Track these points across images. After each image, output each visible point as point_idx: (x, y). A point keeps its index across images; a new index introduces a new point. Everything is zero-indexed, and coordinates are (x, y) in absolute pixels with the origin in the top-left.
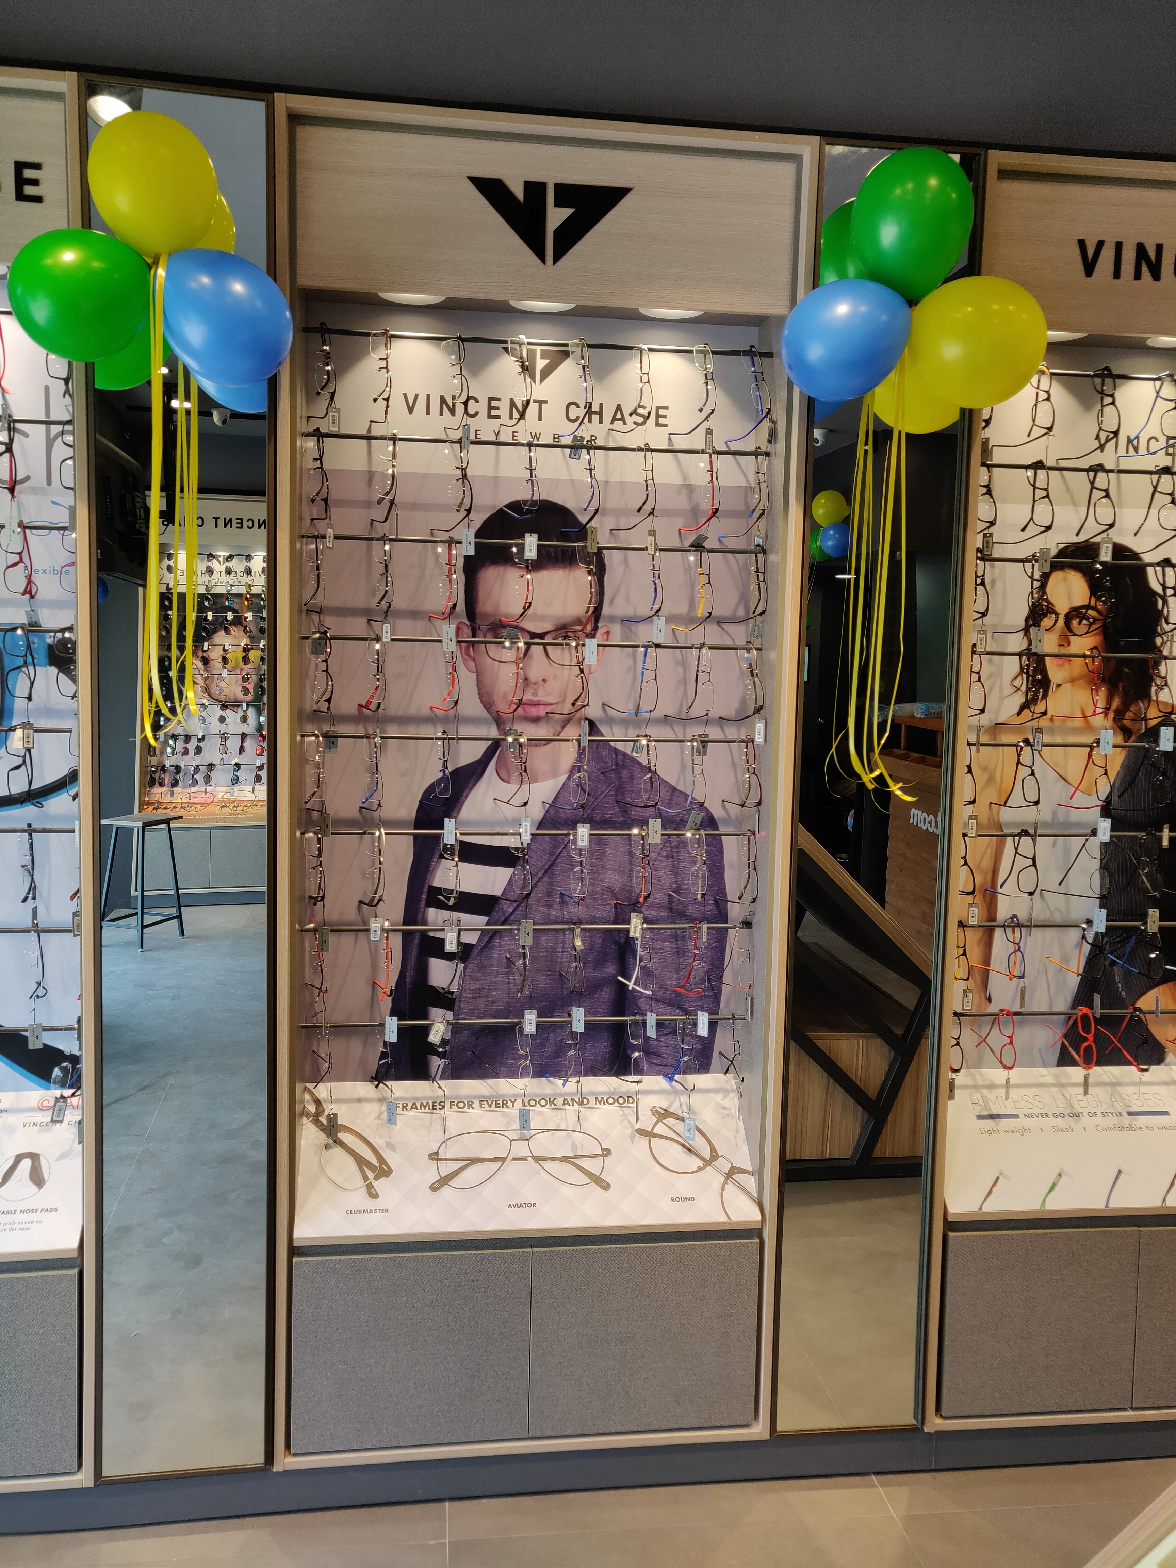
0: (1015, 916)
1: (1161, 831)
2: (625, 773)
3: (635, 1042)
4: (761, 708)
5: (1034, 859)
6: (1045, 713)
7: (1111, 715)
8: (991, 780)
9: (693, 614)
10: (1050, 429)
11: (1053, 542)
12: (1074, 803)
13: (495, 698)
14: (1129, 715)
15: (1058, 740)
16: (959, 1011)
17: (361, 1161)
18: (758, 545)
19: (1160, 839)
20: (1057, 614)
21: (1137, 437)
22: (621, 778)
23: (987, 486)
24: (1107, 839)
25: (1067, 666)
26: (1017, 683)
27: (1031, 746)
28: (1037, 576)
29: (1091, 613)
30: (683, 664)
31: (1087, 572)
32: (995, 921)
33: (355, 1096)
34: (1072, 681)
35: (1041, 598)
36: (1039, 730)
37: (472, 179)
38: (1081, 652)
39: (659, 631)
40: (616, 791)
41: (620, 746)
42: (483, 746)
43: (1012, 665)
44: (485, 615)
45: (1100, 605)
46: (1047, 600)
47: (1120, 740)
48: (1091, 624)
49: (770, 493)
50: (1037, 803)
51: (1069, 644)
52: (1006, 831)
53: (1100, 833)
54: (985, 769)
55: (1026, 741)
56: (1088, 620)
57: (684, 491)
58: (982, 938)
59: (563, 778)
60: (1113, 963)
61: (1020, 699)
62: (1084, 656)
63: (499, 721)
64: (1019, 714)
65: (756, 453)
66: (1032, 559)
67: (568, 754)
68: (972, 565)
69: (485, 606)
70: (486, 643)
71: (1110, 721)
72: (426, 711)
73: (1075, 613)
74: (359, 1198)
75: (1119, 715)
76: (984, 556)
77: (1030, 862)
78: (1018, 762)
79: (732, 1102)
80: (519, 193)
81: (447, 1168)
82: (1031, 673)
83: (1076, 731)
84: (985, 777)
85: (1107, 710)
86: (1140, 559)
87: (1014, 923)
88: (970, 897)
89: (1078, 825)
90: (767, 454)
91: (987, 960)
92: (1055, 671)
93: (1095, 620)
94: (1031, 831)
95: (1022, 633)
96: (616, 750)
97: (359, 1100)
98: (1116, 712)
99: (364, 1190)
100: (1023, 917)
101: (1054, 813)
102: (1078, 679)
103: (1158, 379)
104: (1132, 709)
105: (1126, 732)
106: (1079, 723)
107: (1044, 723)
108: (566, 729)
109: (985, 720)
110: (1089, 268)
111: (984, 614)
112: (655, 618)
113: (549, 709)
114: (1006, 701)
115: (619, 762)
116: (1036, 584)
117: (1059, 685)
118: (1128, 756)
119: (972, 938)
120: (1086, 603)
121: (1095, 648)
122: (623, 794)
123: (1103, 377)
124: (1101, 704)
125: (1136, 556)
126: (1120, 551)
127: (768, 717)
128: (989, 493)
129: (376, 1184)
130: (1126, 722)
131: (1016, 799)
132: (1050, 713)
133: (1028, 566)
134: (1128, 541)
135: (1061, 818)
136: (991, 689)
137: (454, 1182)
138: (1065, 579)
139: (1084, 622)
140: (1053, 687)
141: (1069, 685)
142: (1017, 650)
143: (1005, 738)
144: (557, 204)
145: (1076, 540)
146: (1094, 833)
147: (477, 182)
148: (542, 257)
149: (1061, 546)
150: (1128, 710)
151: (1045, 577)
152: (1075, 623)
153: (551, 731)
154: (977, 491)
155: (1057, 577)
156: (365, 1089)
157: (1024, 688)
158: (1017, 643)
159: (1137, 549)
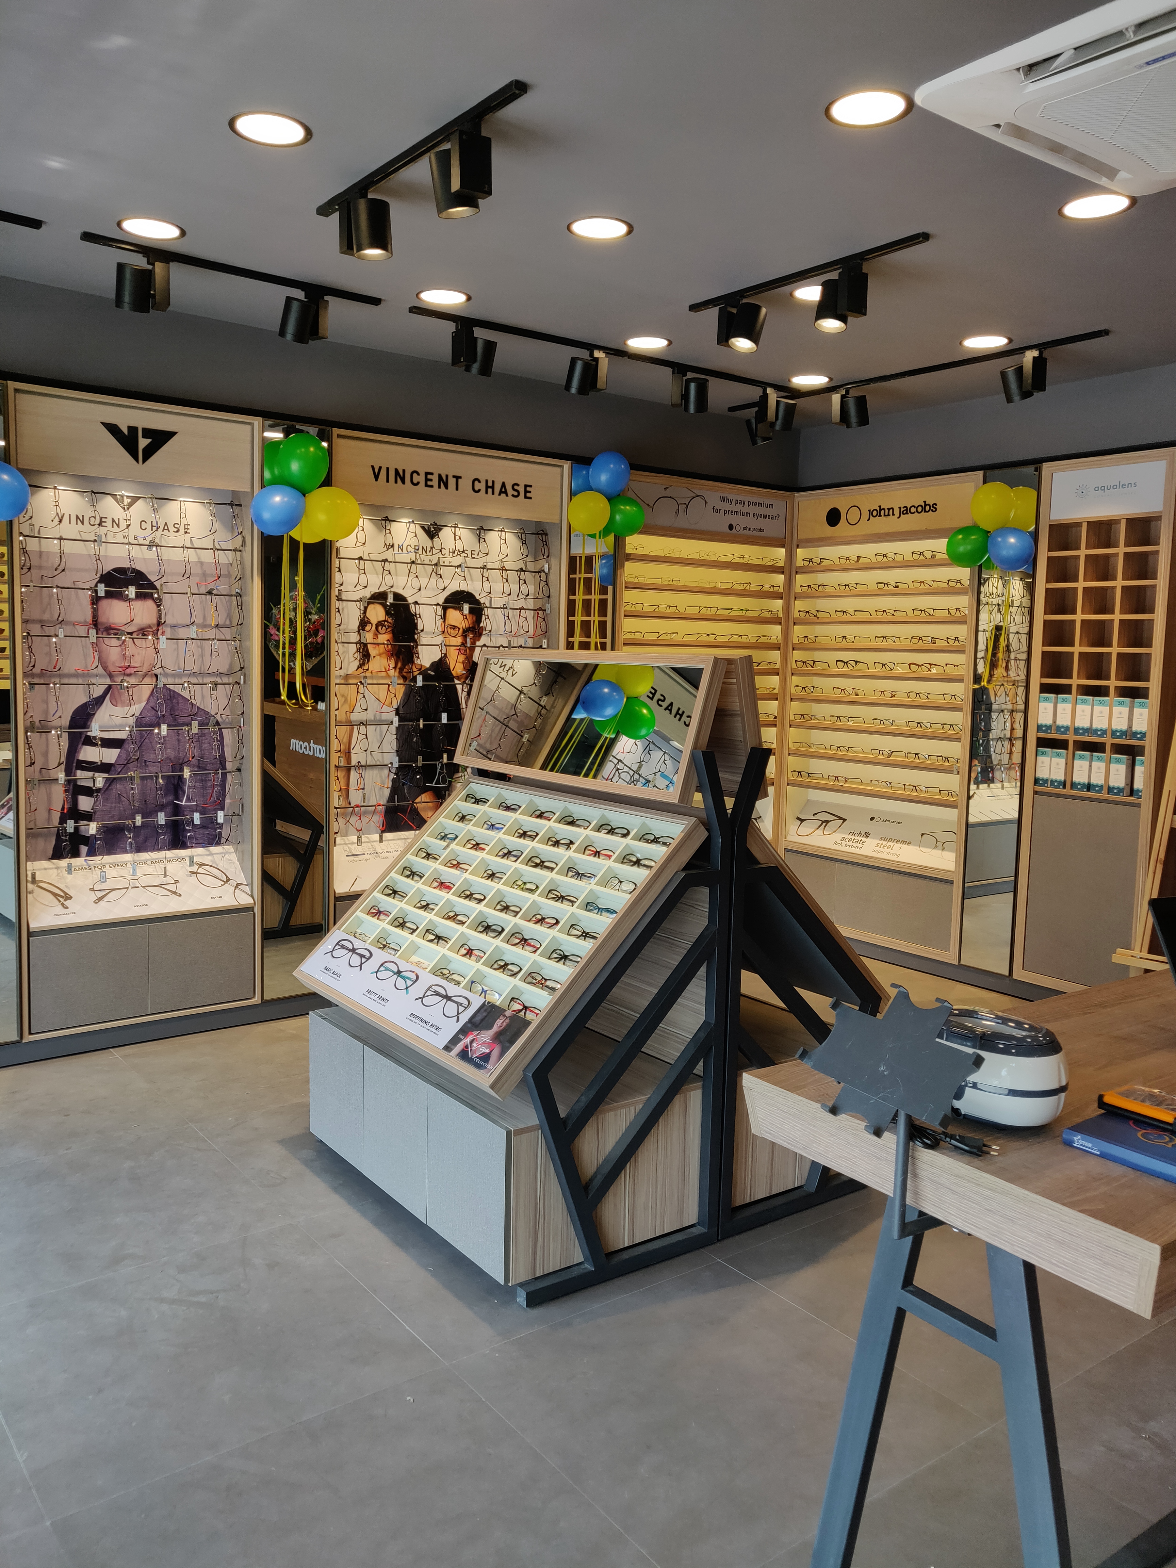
0: (359, 762)
1: (419, 721)
2: (175, 701)
3: (188, 828)
4: (243, 668)
5: (366, 735)
6: (368, 670)
7: (398, 670)
8: (346, 700)
9: (205, 623)
10: (364, 544)
11: (368, 593)
12: (383, 710)
13: (109, 664)
14: (405, 670)
15: (375, 682)
16: (337, 806)
17: (55, 895)
18: (237, 593)
19: (419, 725)
20: (372, 624)
21: (402, 545)
22: (172, 703)
23: (339, 568)
24: (397, 725)
25: (377, 647)
26: (356, 655)
27: (363, 684)
28: (362, 608)
29: (386, 623)
30: (201, 647)
31: (384, 606)
32: (351, 764)
33: (43, 867)
34: (380, 655)
35: (364, 617)
36: (365, 677)
37: (102, 423)
38: (382, 642)
39: (193, 632)
40: (170, 710)
41: (171, 687)
42: (104, 688)
43: (353, 648)
44: (102, 624)
45: (390, 620)
46: (367, 618)
47: (401, 681)
48: (387, 629)
49: (243, 568)
50: (366, 710)
51: (378, 638)
52: (353, 724)
53: (394, 723)
54: (343, 696)
55: (361, 682)
56: (385, 627)
57: (199, 565)
58: (345, 775)
59: (144, 704)
60: (404, 784)
61: (357, 663)
62: (384, 644)
63: (111, 676)
64: (357, 670)
65: (235, 550)
66: (360, 600)
67: (146, 691)
68: (335, 604)
69: (102, 619)
70: (103, 637)
71: (397, 674)
72: (73, 671)
73: (380, 624)
74: (59, 909)
75: (401, 671)
76: (339, 599)
77: (365, 736)
78: (358, 692)
79: (234, 857)
80: (126, 431)
81: (100, 894)
82: (361, 651)
83: (382, 678)
84: (343, 699)
85: (395, 668)
86: (406, 601)
87: (359, 766)
88: (339, 753)
89: (386, 721)
90: (240, 551)
91: (348, 785)
92: (372, 651)
93: (389, 627)
94: (365, 723)
95: (357, 633)
96: (170, 689)
97: (45, 869)
98: (400, 669)
99: (60, 906)
100: (363, 763)
101: (375, 716)
102: (383, 654)
103: (409, 522)
104: (406, 667)
105: (405, 678)
106: (384, 674)
107: (368, 674)
108: (144, 679)
109: (342, 673)
110: (377, 477)
111: (340, 625)
112: (191, 626)
113: (136, 669)
114: (351, 664)
115: (172, 695)
116: (362, 612)
117: (374, 657)
118: (406, 690)
119: (341, 774)
120: (384, 619)
121: (388, 640)
122: (174, 711)
123: (385, 521)
124: (392, 664)
125: (404, 599)
126: (397, 596)
127: (247, 673)
128: (340, 571)
129: (65, 903)
130: (404, 674)
131: (358, 709)
132: (370, 670)
133: (358, 603)
134: (400, 591)
135: (378, 718)
136: (344, 660)
137: (105, 899)
138: (374, 608)
139: (384, 628)
140: (371, 657)
141: (379, 657)
142: (355, 641)
143: (351, 681)
144: (143, 437)
145: (378, 591)
146: (392, 723)
147: (105, 425)
148: (137, 460)
149: (372, 593)
150: (405, 668)
151: (366, 608)
152: (380, 628)
153: (137, 680)
154: (335, 570)
155: (371, 607)
156: (46, 864)
157: (359, 658)
158: (354, 637)
159: (405, 595)
